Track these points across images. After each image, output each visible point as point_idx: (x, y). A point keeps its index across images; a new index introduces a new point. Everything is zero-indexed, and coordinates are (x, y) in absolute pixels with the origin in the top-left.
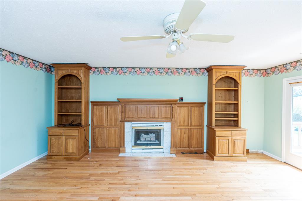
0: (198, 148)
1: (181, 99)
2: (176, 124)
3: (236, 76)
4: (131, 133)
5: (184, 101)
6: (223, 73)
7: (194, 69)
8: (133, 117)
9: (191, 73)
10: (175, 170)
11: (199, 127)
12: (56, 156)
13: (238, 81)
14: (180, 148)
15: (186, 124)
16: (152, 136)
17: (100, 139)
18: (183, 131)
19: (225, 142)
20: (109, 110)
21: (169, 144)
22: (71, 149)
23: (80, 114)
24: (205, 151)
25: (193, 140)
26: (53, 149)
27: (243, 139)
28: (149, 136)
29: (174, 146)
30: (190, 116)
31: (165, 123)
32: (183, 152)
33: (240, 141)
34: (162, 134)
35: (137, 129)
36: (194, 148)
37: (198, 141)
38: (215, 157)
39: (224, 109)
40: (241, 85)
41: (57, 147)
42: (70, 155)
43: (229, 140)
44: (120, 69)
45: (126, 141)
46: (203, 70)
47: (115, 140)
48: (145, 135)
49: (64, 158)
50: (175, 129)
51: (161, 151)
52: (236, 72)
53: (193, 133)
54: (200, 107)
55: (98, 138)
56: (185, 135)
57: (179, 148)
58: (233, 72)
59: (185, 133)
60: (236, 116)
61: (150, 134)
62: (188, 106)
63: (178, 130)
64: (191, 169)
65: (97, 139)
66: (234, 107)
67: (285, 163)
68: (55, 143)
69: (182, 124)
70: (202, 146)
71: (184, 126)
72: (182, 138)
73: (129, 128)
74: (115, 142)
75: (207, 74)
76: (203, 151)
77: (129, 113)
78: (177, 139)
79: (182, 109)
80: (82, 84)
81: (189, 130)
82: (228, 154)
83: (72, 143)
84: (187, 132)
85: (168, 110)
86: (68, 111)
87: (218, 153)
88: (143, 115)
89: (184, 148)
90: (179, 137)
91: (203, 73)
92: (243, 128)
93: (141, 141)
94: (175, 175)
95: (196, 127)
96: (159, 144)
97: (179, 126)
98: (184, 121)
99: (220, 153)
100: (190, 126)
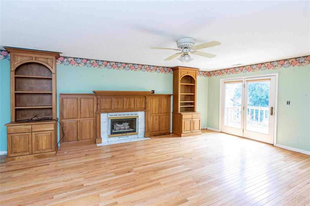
0: (166, 130)
1: (153, 92)
2: (149, 112)
3: (193, 75)
4: (106, 124)
5: (155, 93)
6: (185, 73)
7: (163, 67)
8: (110, 108)
9: (160, 70)
10: (159, 147)
11: (166, 114)
12: (20, 157)
13: (195, 79)
14: (153, 132)
15: (157, 112)
16: (126, 125)
17: (71, 133)
18: (155, 117)
19: (188, 123)
20: (82, 102)
21: (143, 130)
22: (44, 145)
23: (51, 107)
24: (171, 132)
25: (163, 124)
26: (15, 149)
27: (199, 119)
28: (123, 125)
29: (148, 131)
30: (160, 105)
31: (139, 112)
32: (155, 135)
33: (197, 121)
34: (137, 122)
35: (113, 119)
36: (163, 130)
37: (166, 125)
38: (182, 134)
39: (184, 99)
40: (196, 82)
41: (23, 146)
42: (43, 152)
43: (190, 121)
44: (95, 61)
45: (102, 131)
46: (170, 69)
47: (90, 132)
48: (119, 125)
49: (34, 157)
50: (149, 117)
51: (136, 136)
52: (193, 73)
53: (163, 119)
54: (167, 98)
55: (68, 132)
56: (156, 122)
57: (151, 132)
58: (192, 73)
59: (156, 120)
60: (193, 104)
61: (123, 123)
62: (158, 97)
63: (150, 117)
64: (170, 144)
65: (67, 134)
66: (191, 98)
67: (221, 132)
68: (19, 142)
69: (154, 112)
70: (169, 129)
71: (155, 114)
72: (154, 124)
73: (105, 119)
74: (90, 134)
75: (172, 72)
76: (170, 132)
77: (105, 105)
78: (150, 126)
79: (154, 100)
80: (53, 74)
81: (159, 116)
82: (190, 131)
83: (45, 139)
84: (158, 118)
85: (143, 101)
86: (26, 104)
87: (184, 131)
88: (119, 106)
89: (156, 131)
90: (152, 123)
91: (170, 71)
92: (197, 112)
93: (115, 130)
94: (162, 149)
95: (165, 114)
96: (135, 131)
97: (152, 114)
98: (156, 110)
99: (185, 131)
100: (160, 114)
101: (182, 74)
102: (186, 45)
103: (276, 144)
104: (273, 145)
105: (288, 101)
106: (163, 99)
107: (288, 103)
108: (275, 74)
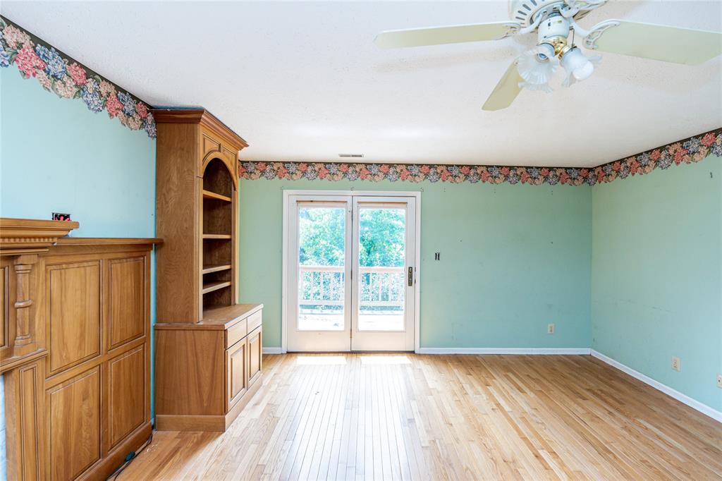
101: (206, 147)
103: (420, 347)
104: (413, 352)
105: (437, 252)
106: (117, 267)
107: (437, 256)
108: (415, 194)
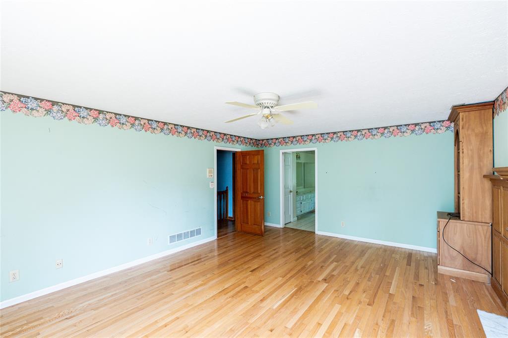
102: (266, 103)
